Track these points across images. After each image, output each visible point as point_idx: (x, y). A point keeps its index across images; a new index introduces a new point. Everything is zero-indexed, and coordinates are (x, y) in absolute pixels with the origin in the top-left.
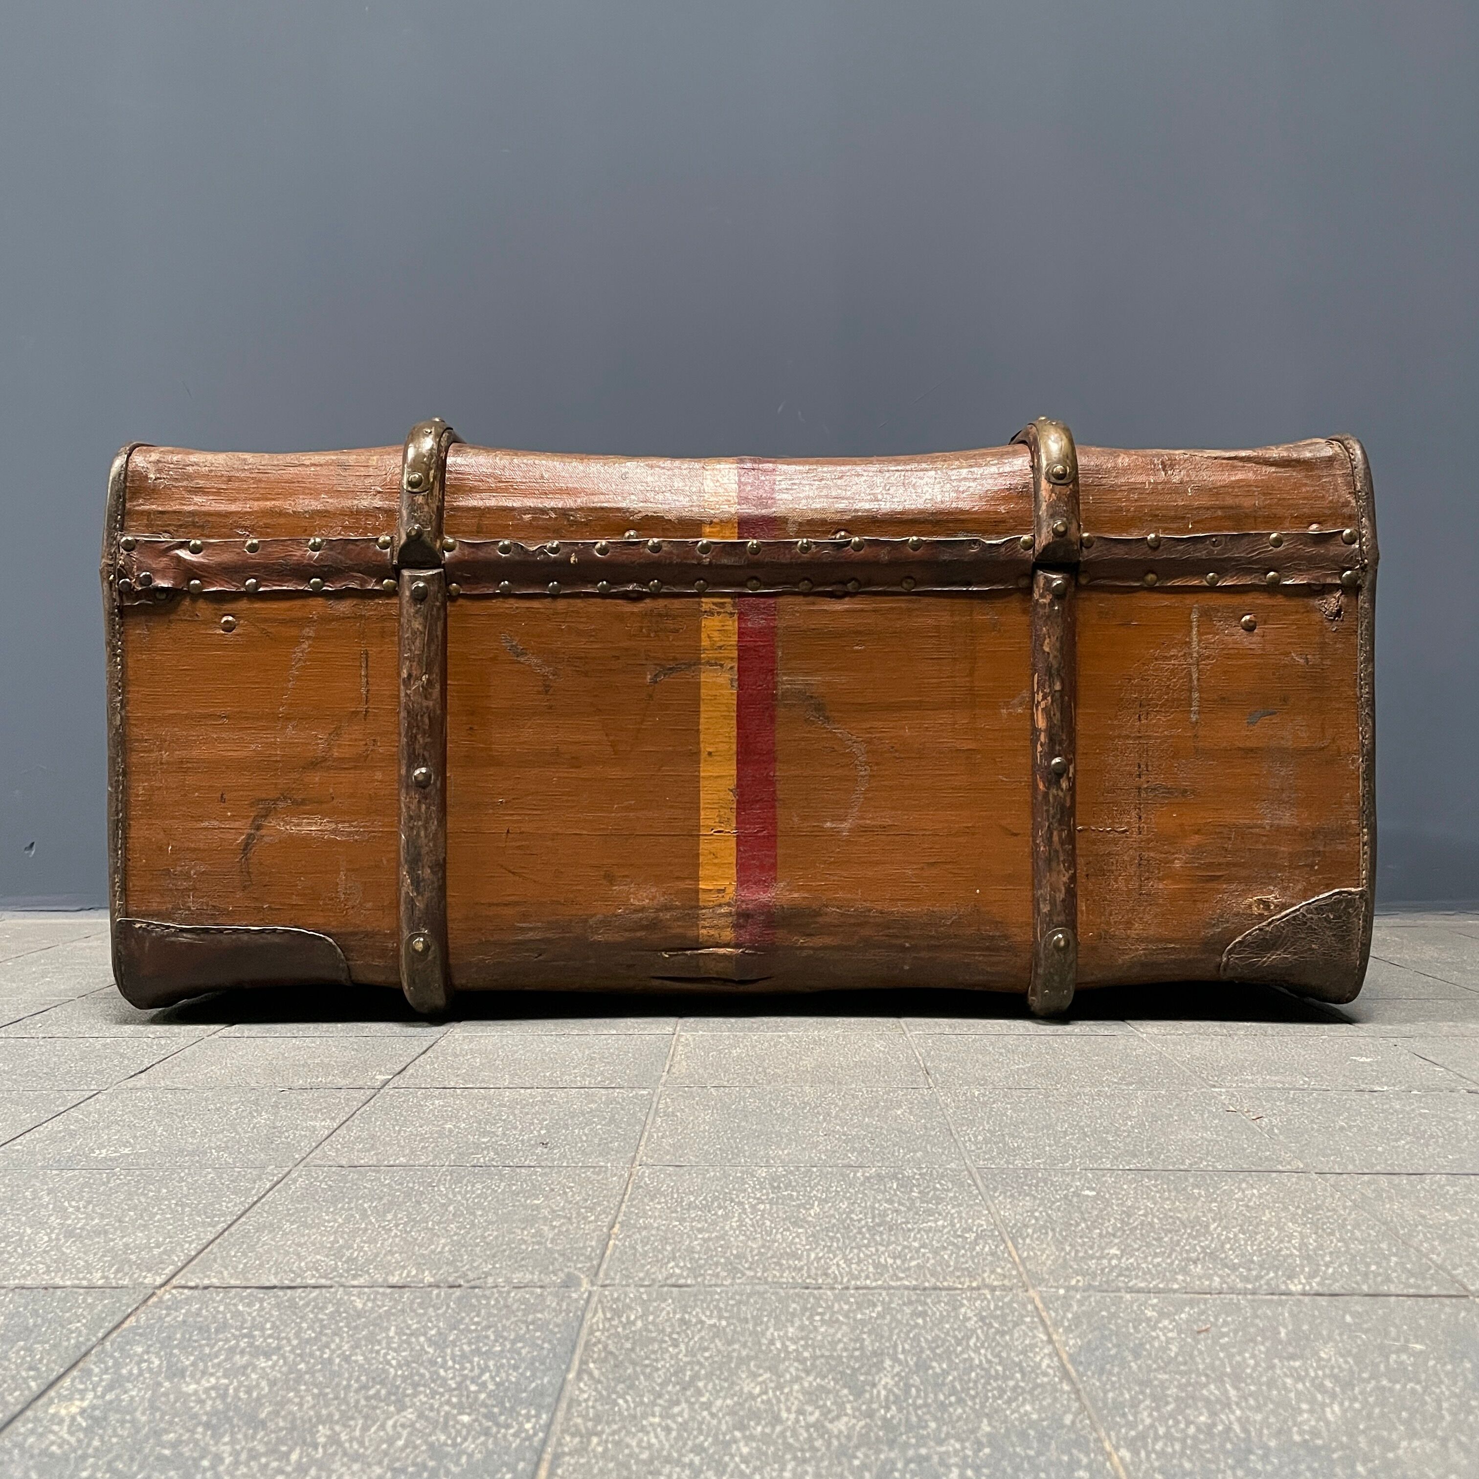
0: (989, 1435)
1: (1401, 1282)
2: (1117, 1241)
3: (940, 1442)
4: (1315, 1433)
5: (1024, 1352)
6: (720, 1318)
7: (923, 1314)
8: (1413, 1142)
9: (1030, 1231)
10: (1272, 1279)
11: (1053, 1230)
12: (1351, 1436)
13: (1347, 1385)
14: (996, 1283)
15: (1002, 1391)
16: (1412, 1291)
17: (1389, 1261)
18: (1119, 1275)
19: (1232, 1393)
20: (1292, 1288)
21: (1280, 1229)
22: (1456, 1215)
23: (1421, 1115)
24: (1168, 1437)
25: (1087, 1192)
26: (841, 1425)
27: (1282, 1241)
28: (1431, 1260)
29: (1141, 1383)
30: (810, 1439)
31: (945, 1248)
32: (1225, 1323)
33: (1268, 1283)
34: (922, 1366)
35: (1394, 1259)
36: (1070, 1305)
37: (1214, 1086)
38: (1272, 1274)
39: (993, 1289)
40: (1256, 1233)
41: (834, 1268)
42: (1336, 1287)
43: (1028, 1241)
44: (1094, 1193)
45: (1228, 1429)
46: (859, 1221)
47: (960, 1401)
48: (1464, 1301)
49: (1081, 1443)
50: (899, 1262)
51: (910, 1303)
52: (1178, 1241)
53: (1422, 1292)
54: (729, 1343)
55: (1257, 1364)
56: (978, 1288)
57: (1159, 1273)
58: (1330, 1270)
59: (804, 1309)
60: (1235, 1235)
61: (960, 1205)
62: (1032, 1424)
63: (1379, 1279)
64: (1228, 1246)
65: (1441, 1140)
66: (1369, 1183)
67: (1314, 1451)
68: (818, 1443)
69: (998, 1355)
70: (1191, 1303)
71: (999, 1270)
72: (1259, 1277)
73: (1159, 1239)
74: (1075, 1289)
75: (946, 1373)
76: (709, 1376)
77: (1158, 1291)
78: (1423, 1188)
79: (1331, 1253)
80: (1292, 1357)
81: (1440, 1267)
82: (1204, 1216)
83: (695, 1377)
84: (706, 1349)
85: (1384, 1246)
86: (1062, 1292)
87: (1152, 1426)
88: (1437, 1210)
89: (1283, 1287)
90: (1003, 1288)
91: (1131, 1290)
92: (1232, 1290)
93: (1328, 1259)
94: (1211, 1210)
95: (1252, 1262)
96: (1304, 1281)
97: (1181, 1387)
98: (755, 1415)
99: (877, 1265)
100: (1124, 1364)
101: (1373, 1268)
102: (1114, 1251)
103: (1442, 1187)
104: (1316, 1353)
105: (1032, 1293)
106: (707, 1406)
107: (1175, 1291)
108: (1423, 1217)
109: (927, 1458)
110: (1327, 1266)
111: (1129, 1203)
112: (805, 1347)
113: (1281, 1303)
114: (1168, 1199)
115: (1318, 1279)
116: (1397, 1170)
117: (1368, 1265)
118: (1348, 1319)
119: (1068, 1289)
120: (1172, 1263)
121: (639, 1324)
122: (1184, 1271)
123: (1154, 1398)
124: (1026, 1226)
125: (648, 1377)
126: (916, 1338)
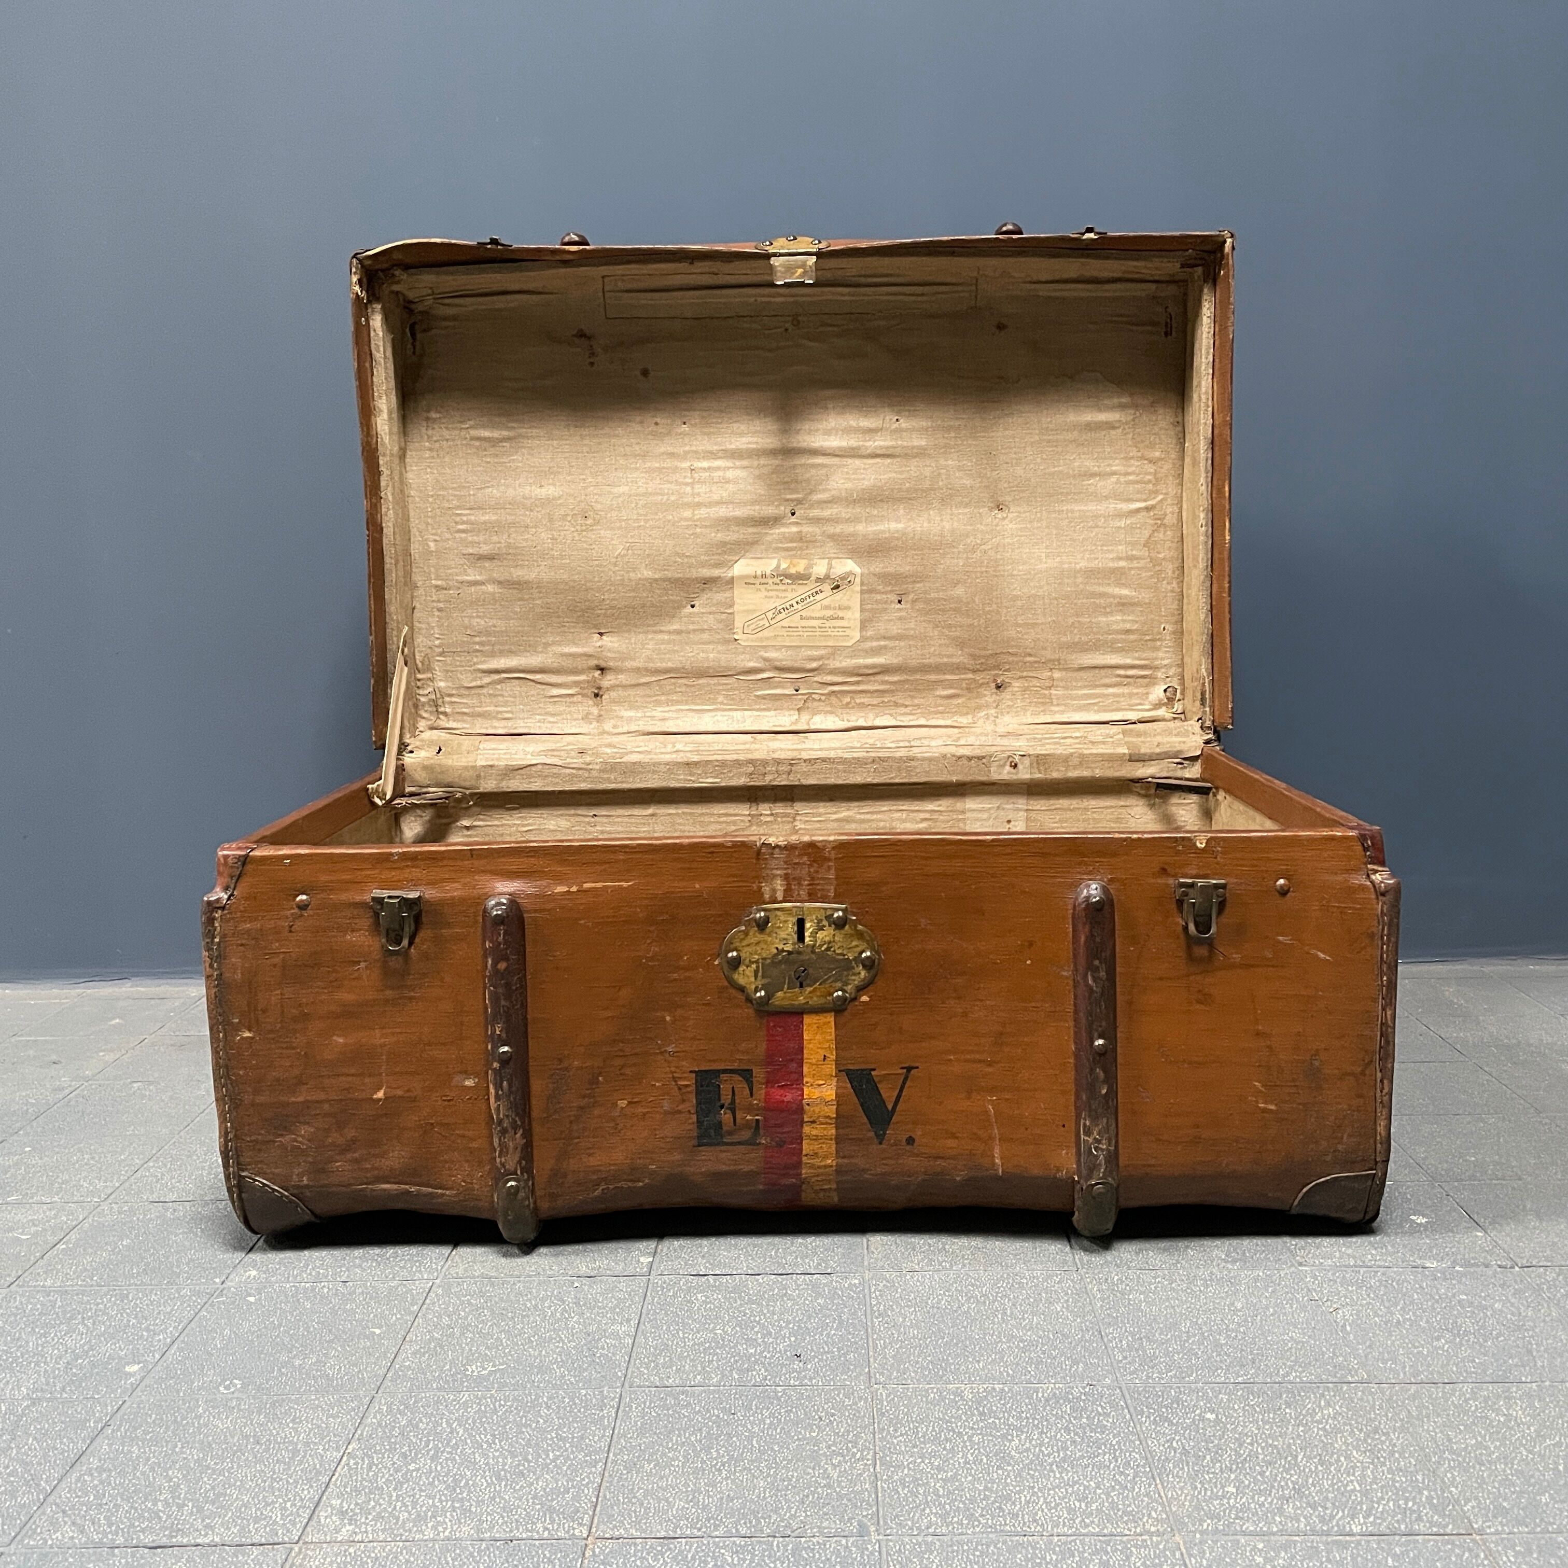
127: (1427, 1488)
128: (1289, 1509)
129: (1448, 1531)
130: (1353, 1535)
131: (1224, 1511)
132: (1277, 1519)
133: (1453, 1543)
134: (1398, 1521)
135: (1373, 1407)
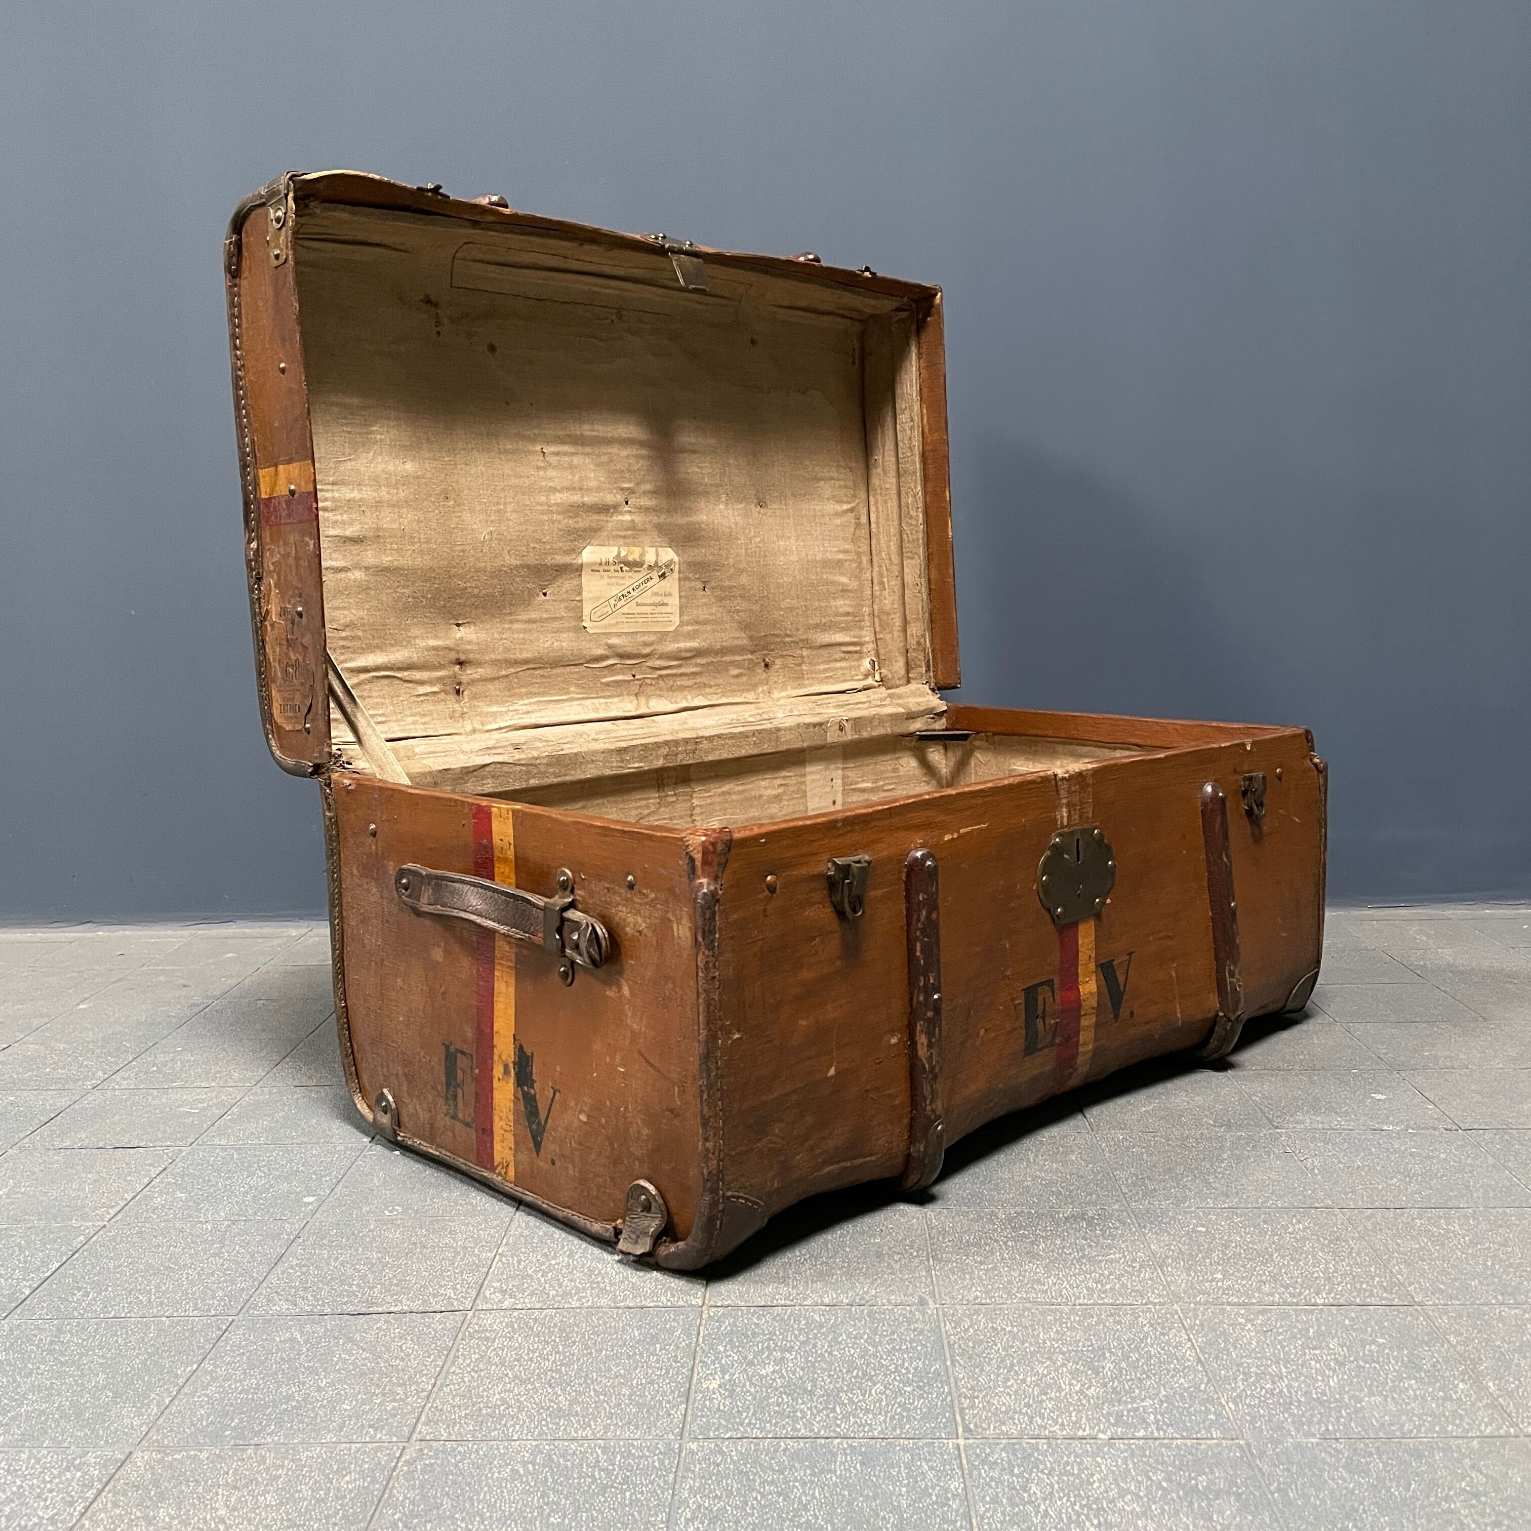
0: (1165, 1396)
1: (1378, 1296)
2: (1220, 1268)
3: (1142, 1400)
4: (1324, 1393)
5: (1176, 1347)
6: (1013, 1326)
7: (1119, 1323)
8: (1401, 1180)
9: (1170, 1260)
10: (1307, 1295)
11: (1183, 1260)
12: (1340, 1394)
13: (1342, 1364)
14: (1156, 1301)
15: (1169, 1371)
16: (1384, 1302)
17: (1373, 1279)
18: (1223, 1294)
19: (1284, 1370)
20: (1318, 1301)
21: (1314, 1256)
22: (1418, 1243)
23: (1411, 1154)
24: (1252, 1395)
25: (1200, 1229)
26: (1091, 1392)
27: (1314, 1267)
28: (1398, 1279)
29: (1238, 1365)
30: (1080, 1400)
31: (1123, 1276)
32: (1281, 1326)
33: (1305, 1299)
34: (1126, 1357)
35: (1377, 1279)
36: (1198, 1315)
37: (1277, 1128)
38: (1307, 1292)
39: (1155, 1304)
40: (1300, 1260)
41: (1064, 1290)
42: (1342, 1301)
43: (1170, 1269)
44: (1204, 1229)
45: (1281, 1391)
46: (1070, 1254)
47: (1148, 1377)
48: (1410, 1308)
49: (1210, 1400)
50: (1099, 1286)
51: (1112, 1315)
52: (1255, 1267)
53: (1389, 1303)
54: (1023, 1343)
55: (1297, 1352)
56: (1146, 1304)
57: (1245, 1292)
58: (1340, 1288)
59: (1056, 1320)
60: (1288, 1262)
61: (1127, 1241)
62: (1186, 1390)
63: (1367, 1294)
64: (1283, 1271)
65: (1420, 1178)
66: (1369, 1218)
67: (1322, 1403)
68: (1084, 1402)
69: (1163, 1349)
70: (1263, 1312)
71: (1156, 1291)
72: (1300, 1294)
73: (1244, 1266)
74: (1199, 1303)
75: (1138, 1360)
76: (1019, 1363)
77: (1244, 1304)
78: (1402, 1221)
79: (1341, 1275)
80: (1315, 1348)
81: (1402, 1284)
82: (1271, 1247)
83: (1012, 1365)
84: (1012, 1347)
85: (1372, 1269)
86: (1192, 1305)
87: (1244, 1390)
88: (1408, 1240)
89: (1313, 1301)
90: (1160, 1304)
91: (1229, 1304)
92: (1286, 1303)
93: (1339, 1280)
94: (1274, 1243)
95: (1297, 1282)
96: (1325, 1296)
97: (1258, 1367)
98: (1049, 1386)
99: (1088, 1289)
100: (1229, 1354)
101: (1364, 1286)
102: (1219, 1276)
103: (1413, 1219)
104: (1327, 1346)
105: (1176, 1307)
106: (1024, 1381)
107: (1253, 1304)
108: (1399, 1245)
109: (1137, 1409)
110: (1339, 1285)
111: (1226, 1237)
112: (1063, 1344)
113: (1312, 1312)
114: (1249, 1233)
115: (1332, 1295)
116: (1388, 1205)
117: (1362, 1283)
118: (1347, 1322)
119: (1195, 1303)
120: (1252, 1285)
121: (971, 1331)
122: (1259, 1290)
123: (1244, 1374)
124: (1167, 1257)
125: (989, 1364)
126: (1119, 1339)
127: (1378, 1275)
128: (1266, 1289)
129: (1395, 1303)
130: (1317, 1305)
131: (1214, 1290)
132: (1257, 1295)
133: (1398, 1310)
134: (1354, 1297)
135: (1335, 1224)
